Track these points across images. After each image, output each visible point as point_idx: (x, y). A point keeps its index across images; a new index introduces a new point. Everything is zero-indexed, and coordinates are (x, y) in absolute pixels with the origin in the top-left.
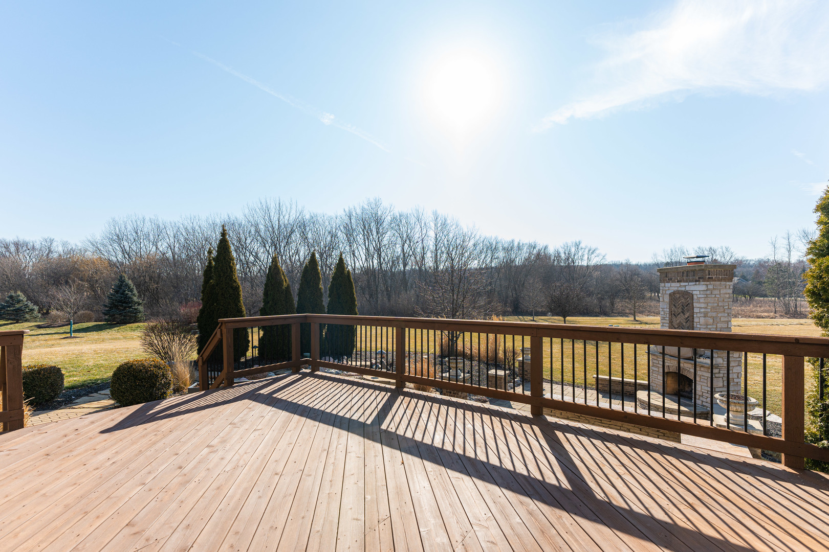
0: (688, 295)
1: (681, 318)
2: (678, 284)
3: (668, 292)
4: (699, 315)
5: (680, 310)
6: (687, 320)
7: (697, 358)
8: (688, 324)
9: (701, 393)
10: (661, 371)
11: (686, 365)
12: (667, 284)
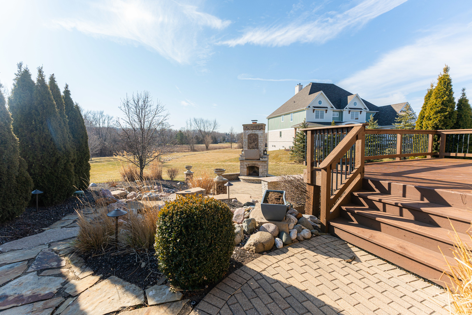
0: (256, 135)
1: (253, 144)
2: (252, 131)
3: (247, 134)
4: (260, 143)
5: (252, 141)
6: (256, 145)
7: (261, 159)
8: (256, 146)
9: (262, 172)
10: (245, 166)
11: (256, 162)
12: (247, 131)
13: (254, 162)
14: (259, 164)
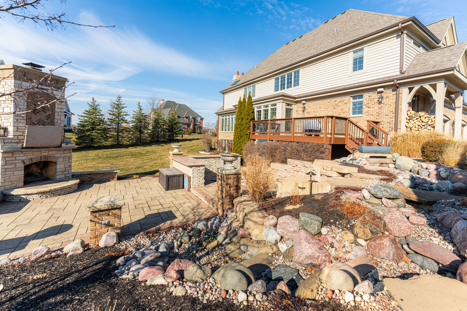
3: (26, 91)
7: (64, 145)
8: (49, 120)
9: (64, 170)
10: (21, 166)
11: (50, 153)
12: (24, 83)
13: (45, 153)
14: (58, 155)
